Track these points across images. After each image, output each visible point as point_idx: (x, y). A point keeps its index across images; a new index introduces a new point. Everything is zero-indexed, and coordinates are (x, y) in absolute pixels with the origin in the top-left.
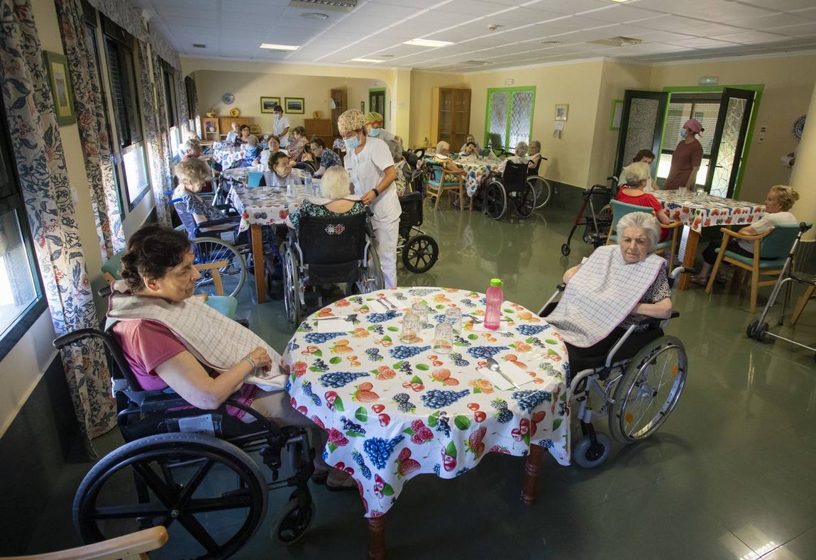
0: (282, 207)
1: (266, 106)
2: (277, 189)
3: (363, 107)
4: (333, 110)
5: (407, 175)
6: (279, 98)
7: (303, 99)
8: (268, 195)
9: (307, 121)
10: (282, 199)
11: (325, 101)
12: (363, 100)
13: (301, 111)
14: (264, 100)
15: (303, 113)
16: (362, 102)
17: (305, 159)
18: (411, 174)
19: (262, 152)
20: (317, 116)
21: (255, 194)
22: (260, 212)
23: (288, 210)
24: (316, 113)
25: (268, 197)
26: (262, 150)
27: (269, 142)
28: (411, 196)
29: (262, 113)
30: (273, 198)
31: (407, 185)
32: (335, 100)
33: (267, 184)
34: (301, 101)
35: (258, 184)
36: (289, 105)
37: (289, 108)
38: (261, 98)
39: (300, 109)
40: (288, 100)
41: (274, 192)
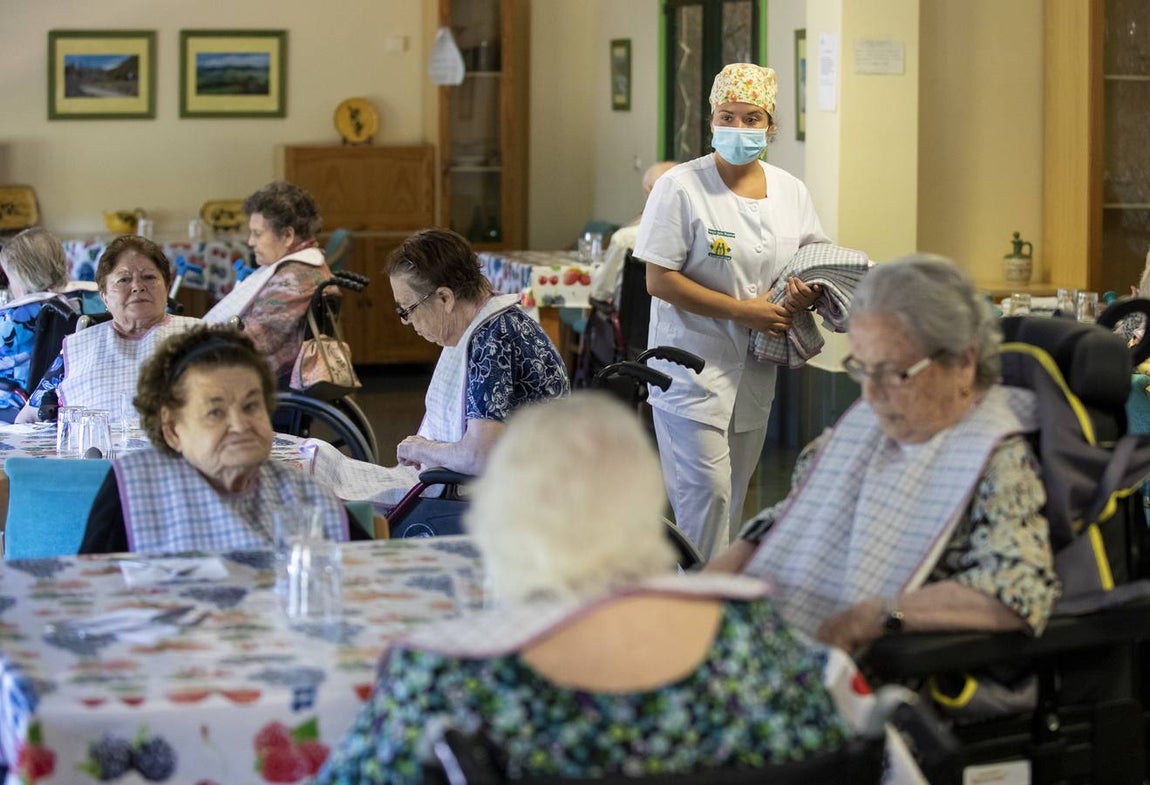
0: (276, 703)
1: (79, 77)
2: (214, 568)
3: (623, 68)
4: (448, 93)
5: (1072, 478)
6: (150, 36)
7: (281, 35)
8: (172, 615)
9: (299, 156)
10: (264, 646)
11: (406, 44)
12: (621, 35)
13: (269, 103)
14: (65, 47)
15: (281, 113)
16: (616, 44)
17: (316, 376)
18: (1096, 469)
19: (69, 340)
20: (359, 128)
21: (78, 604)
22: (132, 737)
23: (310, 729)
24: (353, 112)
25: (168, 632)
26: (71, 328)
27: (113, 279)
28: (1109, 616)
29: (54, 115)
30: (199, 636)
31: (1060, 541)
32: (458, 33)
33: (136, 538)
34: (270, 46)
35: (78, 537)
36: (201, 71)
37: (203, 88)
38: (55, 35)
39: (264, 90)
40: (196, 46)
41: (199, 595)
